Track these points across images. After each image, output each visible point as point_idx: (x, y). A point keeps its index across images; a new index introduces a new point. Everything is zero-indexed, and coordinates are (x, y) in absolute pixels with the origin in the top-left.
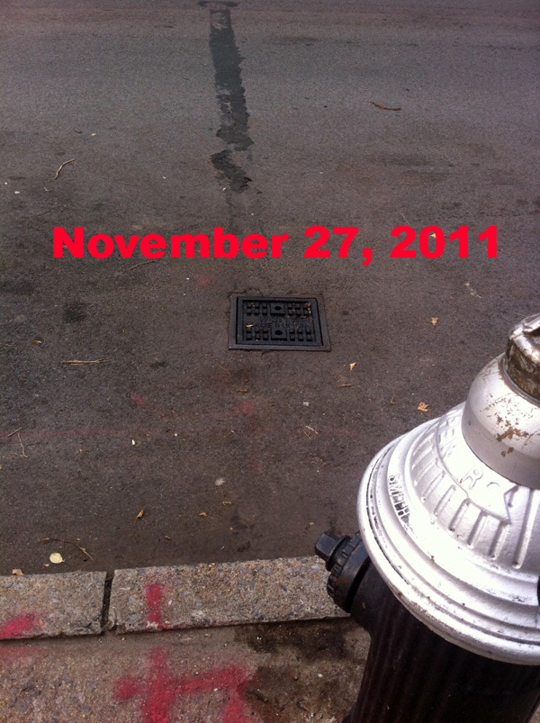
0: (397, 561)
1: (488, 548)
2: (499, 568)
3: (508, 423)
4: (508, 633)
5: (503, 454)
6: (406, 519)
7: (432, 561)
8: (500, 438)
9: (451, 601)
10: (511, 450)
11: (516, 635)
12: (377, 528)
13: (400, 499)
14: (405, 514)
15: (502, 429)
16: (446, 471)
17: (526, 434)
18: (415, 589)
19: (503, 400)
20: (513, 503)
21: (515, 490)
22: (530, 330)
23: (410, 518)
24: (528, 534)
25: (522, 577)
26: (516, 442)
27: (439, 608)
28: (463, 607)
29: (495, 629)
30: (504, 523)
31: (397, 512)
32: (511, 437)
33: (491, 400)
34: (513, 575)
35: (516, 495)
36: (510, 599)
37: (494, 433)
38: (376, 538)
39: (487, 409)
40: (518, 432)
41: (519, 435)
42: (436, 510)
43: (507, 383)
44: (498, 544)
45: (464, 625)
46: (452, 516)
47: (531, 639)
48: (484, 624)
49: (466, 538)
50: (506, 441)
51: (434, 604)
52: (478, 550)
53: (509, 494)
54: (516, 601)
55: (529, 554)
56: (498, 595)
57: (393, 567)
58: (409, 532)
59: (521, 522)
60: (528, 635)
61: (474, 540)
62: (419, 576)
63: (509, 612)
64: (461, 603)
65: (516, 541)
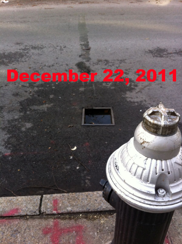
0: (115, 182)
1: (140, 177)
2: (143, 183)
3: (143, 140)
4: (147, 202)
5: (143, 149)
6: (118, 170)
7: (124, 181)
8: (141, 144)
9: (130, 193)
10: (144, 147)
11: (149, 203)
12: (111, 173)
13: (117, 164)
14: (118, 168)
15: (142, 141)
16: (129, 155)
17: (148, 142)
18: (120, 190)
19: (142, 133)
20: (146, 163)
21: (147, 159)
22: (149, 114)
23: (119, 169)
24: (151, 172)
25: (151, 185)
26: (145, 145)
27: (126, 195)
28: (133, 195)
29: (143, 201)
30: (144, 169)
31: (116, 168)
32: (144, 143)
33: (139, 133)
34: (148, 185)
35: (147, 160)
36: (147, 192)
37: (140, 142)
38: (110, 176)
39: (138, 136)
40: (146, 142)
41: (146, 143)
42: (126, 166)
43: (143, 128)
44: (143, 176)
45: (134, 200)
46: (130, 168)
47: (154, 204)
48: (140, 200)
49: (134, 174)
50: (143, 144)
51: (125, 194)
52: (137, 177)
53: (145, 160)
54: (148, 192)
55: (152, 178)
56: (143, 191)
57: (114, 184)
58: (118, 173)
59: (149, 169)
60: (153, 203)
61: (136, 175)
62: (121, 186)
63: (147, 196)
64: (133, 194)
65: (147, 174)
